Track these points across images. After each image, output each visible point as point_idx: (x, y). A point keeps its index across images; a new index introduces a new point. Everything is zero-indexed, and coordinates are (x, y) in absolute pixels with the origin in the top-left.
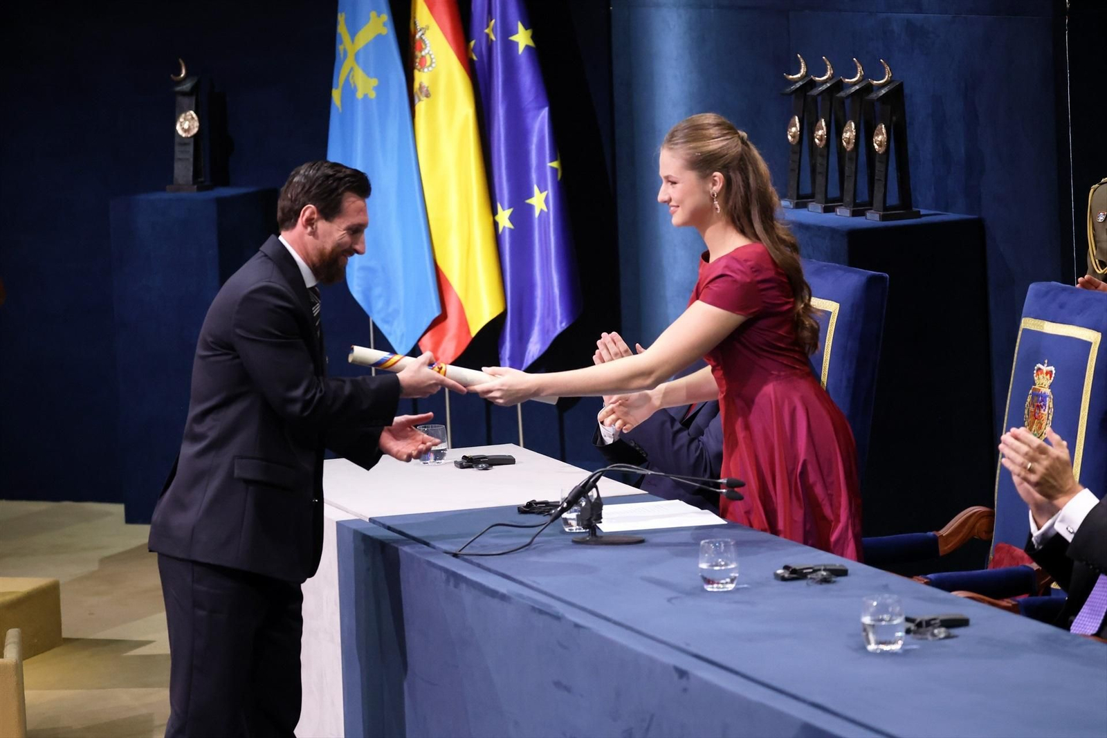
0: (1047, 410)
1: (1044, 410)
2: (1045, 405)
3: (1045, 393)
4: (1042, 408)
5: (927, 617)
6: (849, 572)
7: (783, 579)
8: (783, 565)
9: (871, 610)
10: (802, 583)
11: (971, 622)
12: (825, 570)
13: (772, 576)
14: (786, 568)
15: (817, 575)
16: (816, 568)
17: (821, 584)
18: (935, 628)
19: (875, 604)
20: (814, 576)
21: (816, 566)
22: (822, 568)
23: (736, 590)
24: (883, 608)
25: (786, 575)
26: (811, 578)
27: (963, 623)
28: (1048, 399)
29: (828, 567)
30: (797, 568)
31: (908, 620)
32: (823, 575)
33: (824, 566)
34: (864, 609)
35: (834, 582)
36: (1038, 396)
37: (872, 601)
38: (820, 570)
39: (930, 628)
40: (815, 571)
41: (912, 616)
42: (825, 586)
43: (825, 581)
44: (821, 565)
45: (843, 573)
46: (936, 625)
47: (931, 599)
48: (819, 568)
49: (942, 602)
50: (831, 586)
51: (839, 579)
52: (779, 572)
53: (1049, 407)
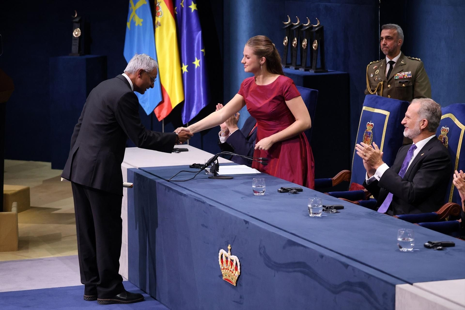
1: (370, 138)
2: (370, 136)
3: (370, 132)
5: (330, 206)
6: (303, 190)
7: (281, 192)
9: (311, 203)
10: (287, 193)
11: (344, 207)
12: (295, 189)
13: (277, 191)
14: (282, 188)
17: (293, 194)
18: (332, 209)
19: (312, 200)
20: (291, 191)
23: (265, 195)
24: (315, 202)
25: (282, 191)
26: (290, 192)
27: (342, 208)
28: (371, 134)
29: (296, 188)
30: (286, 188)
31: (323, 206)
32: (294, 191)
34: (309, 202)
35: (298, 193)
36: (368, 133)
38: (293, 189)
40: (292, 190)
41: (325, 205)
42: (295, 195)
43: (295, 193)
44: (294, 188)
45: (301, 190)
46: (333, 208)
47: (331, 200)
48: (293, 188)
49: (335, 201)
50: (297, 195)
51: (300, 192)
52: (279, 189)
53: (371, 137)
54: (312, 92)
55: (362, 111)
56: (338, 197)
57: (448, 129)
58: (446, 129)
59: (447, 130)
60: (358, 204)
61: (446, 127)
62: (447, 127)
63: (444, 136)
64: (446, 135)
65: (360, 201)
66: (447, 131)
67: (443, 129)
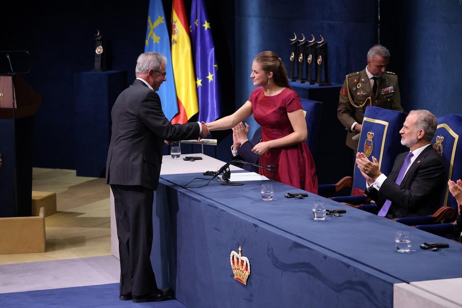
1: (370, 147)
2: (370, 145)
3: (370, 141)
5: (333, 210)
6: (308, 196)
7: (287, 197)
9: (316, 207)
10: (294, 199)
11: (346, 211)
13: (284, 196)
14: (288, 194)
17: (299, 199)
18: (335, 213)
19: (317, 205)
20: (297, 196)
21: (298, 193)
22: (300, 194)
23: (273, 200)
24: (319, 207)
25: (289, 196)
26: (296, 197)
27: (344, 212)
28: (371, 143)
29: (302, 194)
30: (292, 194)
31: (327, 211)
34: (313, 207)
35: (304, 198)
36: (368, 142)
38: (299, 195)
40: (298, 195)
41: (328, 209)
43: (301, 198)
45: (306, 196)
47: (334, 205)
49: (337, 205)
50: (302, 200)
52: (286, 195)
53: (372, 146)
56: (340, 202)
57: (442, 138)
58: (441, 138)
60: (360, 208)
61: (440, 136)
63: (439, 145)
64: (440, 143)
65: (362, 205)
66: (442, 140)
67: (438, 138)
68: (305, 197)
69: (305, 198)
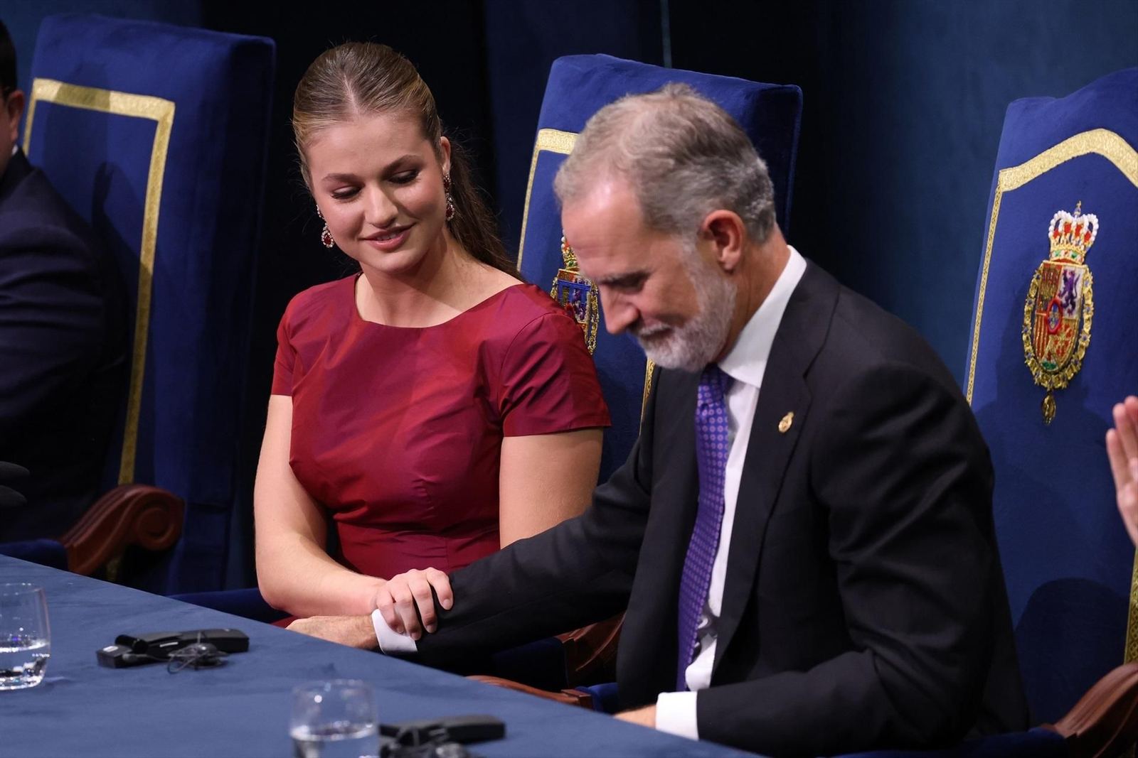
0: (586, 318)
1: (582, 318)
2: (583, 306)
3: (582, 282)
4: (578, 312)
5: (422, 724)
6: (251, 643)
7: (119, 663)
8: (116, 636)
9: (312, 712)
10: (159, 670)
11: (510, 730)
12: (203, 641)
13: (95, 659)
14: (122, 640)
15: (188, 652)
16: (185, 638)
17: (196, 669)
18: (438, 745)
19: (318, 699)
20: (180, 653)
21: (184, 633)
22: (199, 636)
23: (45, 687)
24: (333, 708)
25: (126, 656)
26: (176, 659)
27: (493, 732)
28: (588, 294)
29: (209, 636)
30: (148, 640)
31: (385, 731)
32: (200, 652)
33: (203, 632)
34: (296, 711)
35: (224, 664)
36: (569, 288)
37: (310, 694)
38: (194, 641)
39: (429, 745)
40: (184, 643)
41: (391, 722)
42: (207, 673)
43: (205, 662)
44: (196, 632)
45: (238, 645)
46: (441, 739)
47: (427, 690)
48: (190, 637)
49: (447, 692)
50: (217, 673)
51: (232, 657)
52: (110, 649)
53: (591, 312)
54: (239, 52)
55: (535, 160)
56: (464, 672)
57: (1091, 226)
58: (1079, 227)
59: (1084, 231)
60: (584, 703)
61: (1077, 213)
62: (1085, 211)
63: (1069, 267)
64: (1078, 257)
65: (595, 688)
66: (1087, 236)
67: (1061, 228)
68: (230, 652)
69: (233, 663)
